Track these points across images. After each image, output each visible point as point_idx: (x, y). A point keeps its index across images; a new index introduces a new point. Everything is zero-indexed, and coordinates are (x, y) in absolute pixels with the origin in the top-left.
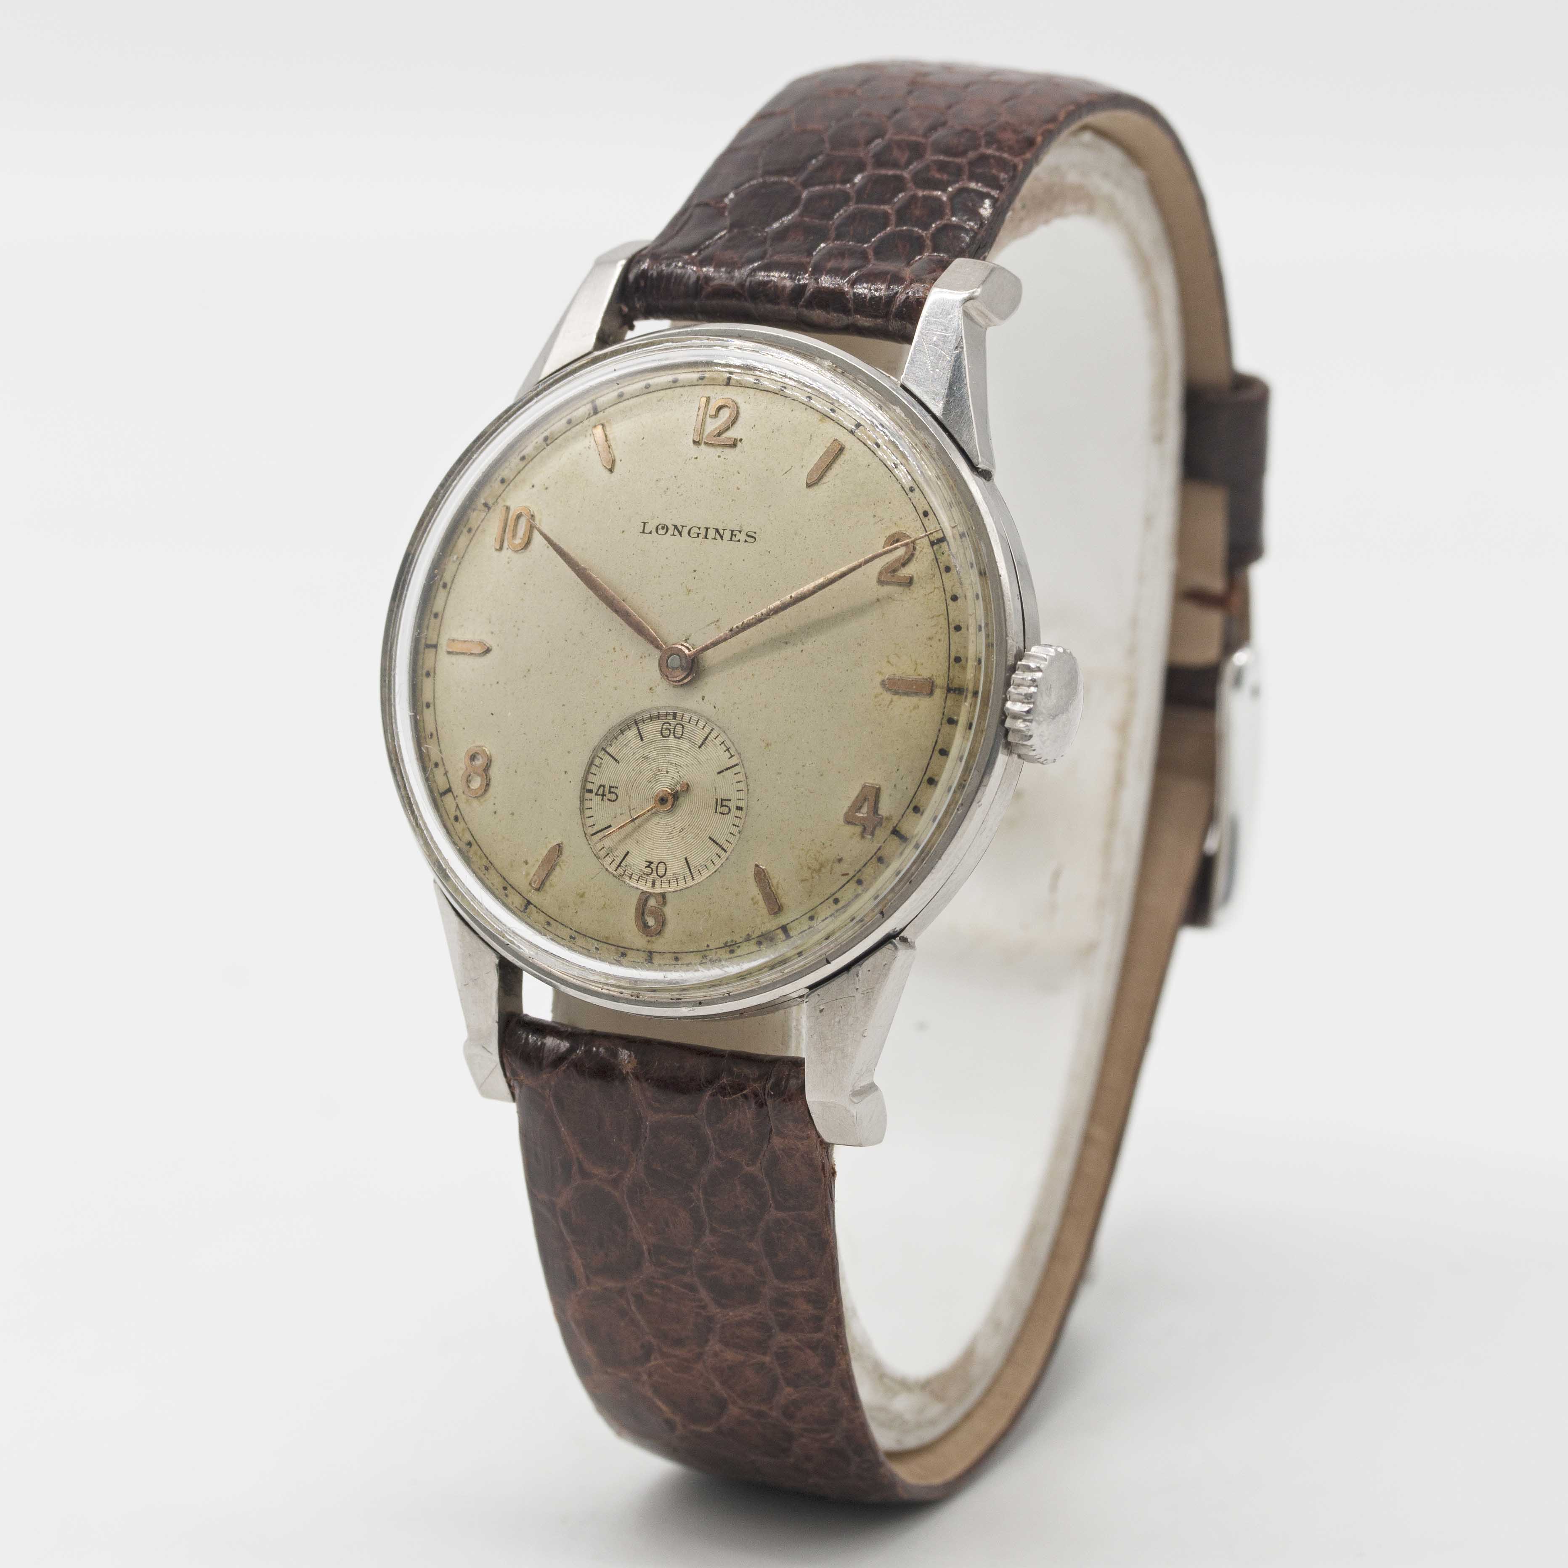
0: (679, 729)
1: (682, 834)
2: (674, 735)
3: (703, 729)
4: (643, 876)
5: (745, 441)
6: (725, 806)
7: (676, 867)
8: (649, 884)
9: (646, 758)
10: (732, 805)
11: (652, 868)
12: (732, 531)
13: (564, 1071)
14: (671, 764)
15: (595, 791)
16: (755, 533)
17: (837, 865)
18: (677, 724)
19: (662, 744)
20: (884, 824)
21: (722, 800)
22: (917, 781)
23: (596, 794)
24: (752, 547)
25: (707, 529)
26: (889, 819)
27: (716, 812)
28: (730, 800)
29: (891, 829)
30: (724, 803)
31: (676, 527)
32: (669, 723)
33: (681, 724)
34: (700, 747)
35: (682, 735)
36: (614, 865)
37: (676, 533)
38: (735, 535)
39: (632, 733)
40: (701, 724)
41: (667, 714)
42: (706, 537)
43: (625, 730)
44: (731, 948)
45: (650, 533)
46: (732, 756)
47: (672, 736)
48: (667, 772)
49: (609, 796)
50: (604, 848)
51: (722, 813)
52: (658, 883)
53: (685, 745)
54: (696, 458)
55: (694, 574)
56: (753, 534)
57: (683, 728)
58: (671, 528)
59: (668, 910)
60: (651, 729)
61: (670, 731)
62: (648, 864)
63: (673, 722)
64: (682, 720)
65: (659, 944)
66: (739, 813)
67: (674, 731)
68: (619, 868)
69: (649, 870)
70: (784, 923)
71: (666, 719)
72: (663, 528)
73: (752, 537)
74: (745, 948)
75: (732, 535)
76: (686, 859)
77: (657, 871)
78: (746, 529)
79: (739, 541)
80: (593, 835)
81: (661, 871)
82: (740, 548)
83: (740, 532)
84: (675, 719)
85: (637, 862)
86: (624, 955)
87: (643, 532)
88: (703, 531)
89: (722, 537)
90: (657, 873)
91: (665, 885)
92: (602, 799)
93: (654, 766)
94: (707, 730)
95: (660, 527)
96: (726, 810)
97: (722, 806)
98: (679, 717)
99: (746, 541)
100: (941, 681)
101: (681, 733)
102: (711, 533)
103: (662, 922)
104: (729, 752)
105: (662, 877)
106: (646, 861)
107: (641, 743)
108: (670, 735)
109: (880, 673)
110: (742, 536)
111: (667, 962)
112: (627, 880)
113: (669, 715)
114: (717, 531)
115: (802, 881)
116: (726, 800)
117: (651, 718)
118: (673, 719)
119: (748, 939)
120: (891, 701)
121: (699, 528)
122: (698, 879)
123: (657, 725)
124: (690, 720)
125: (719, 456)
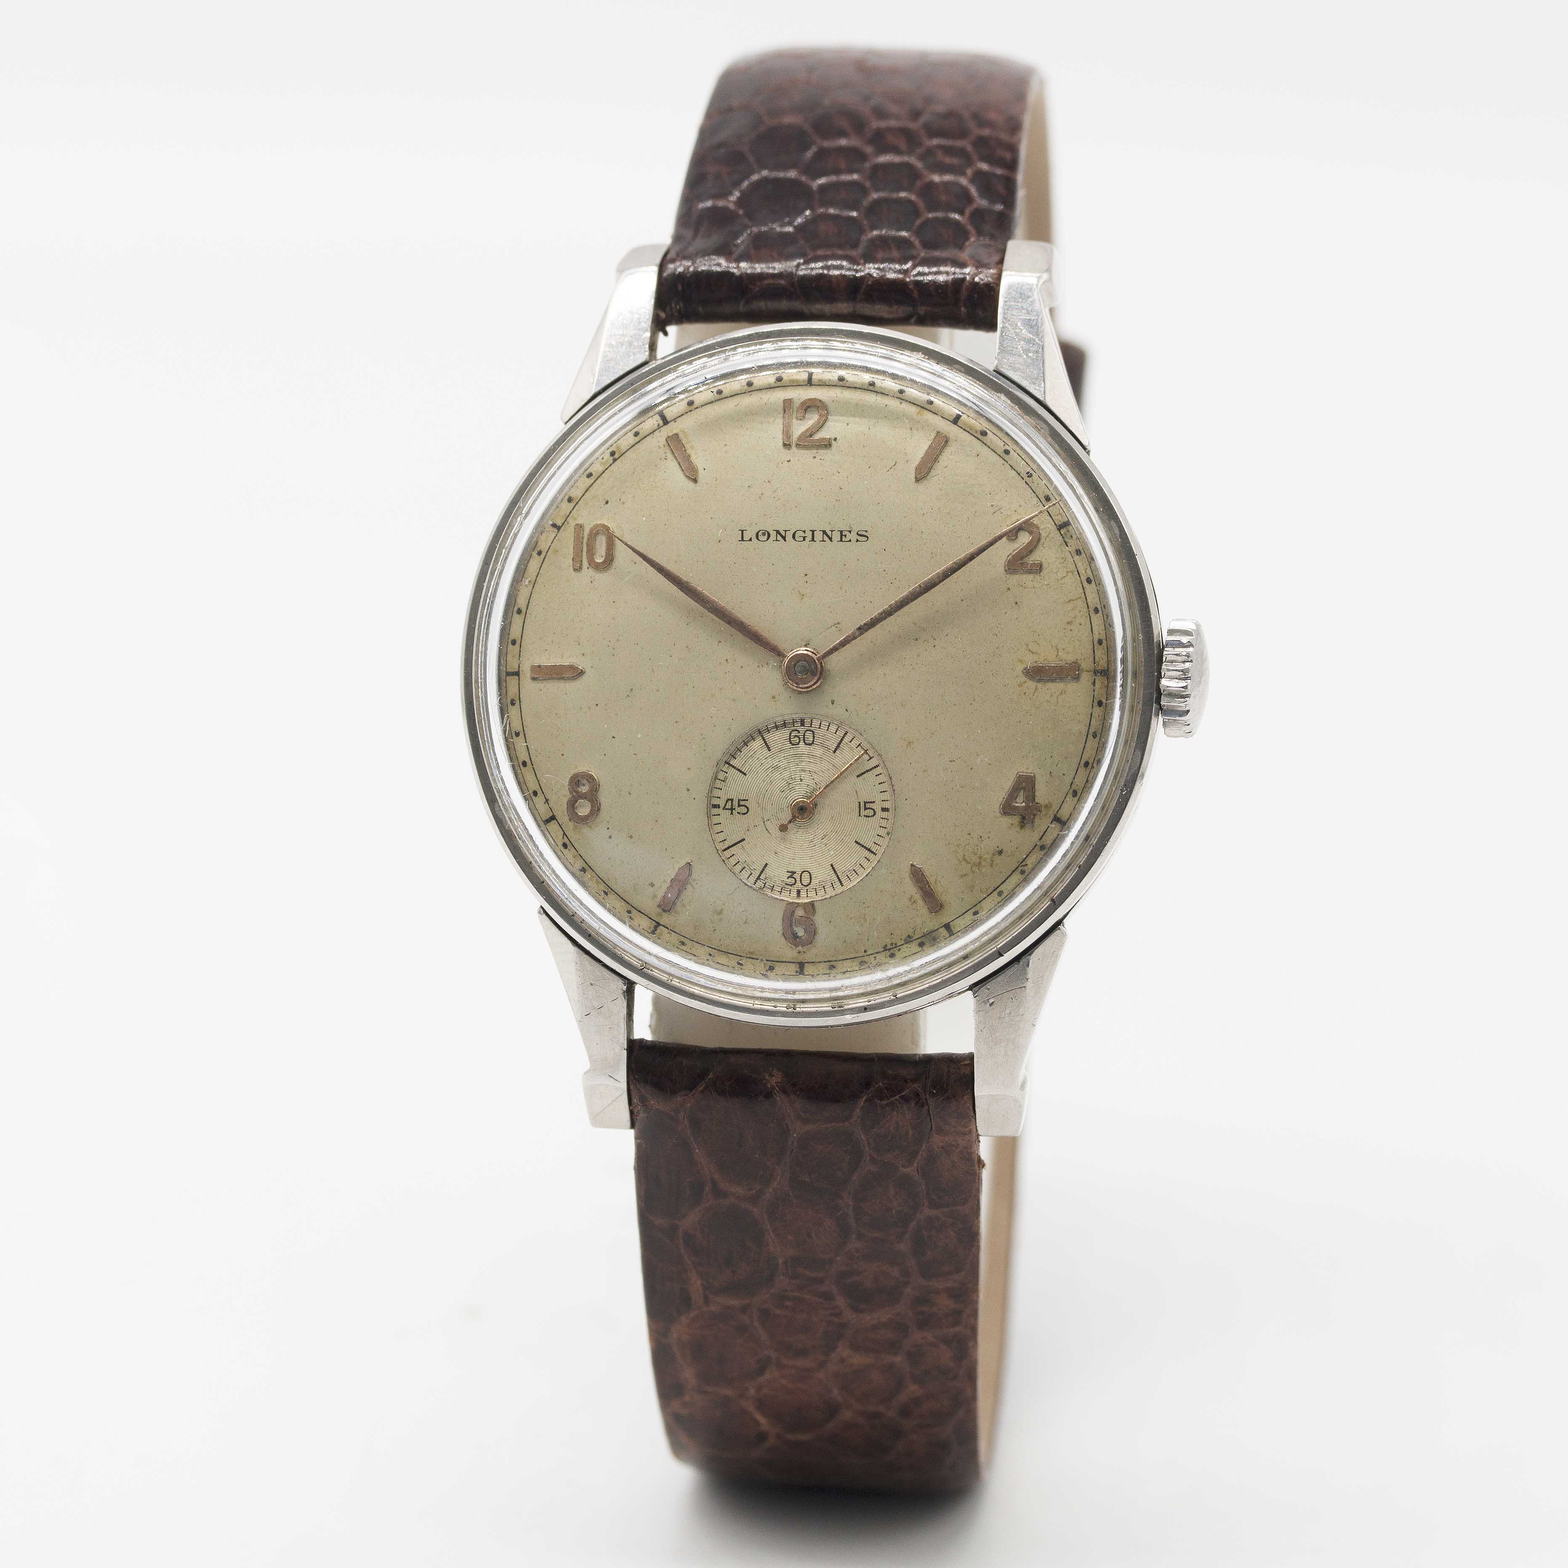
0: (809, 735)
1: (824, 841)
2: (804, 742)
3: (835, 733)
4: (787, 886)
5: (839, 440)
6: (869, 808)
7: (822, 874)
8: (794, 894)
9: (777, 767)
10: (877, 807)
11: (795, 879)
12: (841, 532)
13: (702, 1092)
14: (804, 771)
15: (722, 806)
16: (866, 531)
17: (998, 859)
18: (807, 731)
19: (792, 752)
20: (1044, 812)
21: (865, 803)
22: (1075, 767)
23: (724, 808)
24: (864, 546)
25: (813, 532)
26: (1048, 807)
27: (860, 815)
28: (874, 802)
29: (1052, 817)
30: (868, 805)
31: (778, 532)
32: (798, 731)
33: (810, 731)
34: (834, 752)
35: (813, 741)
36: (752, 879)
37: (779, 538)
38: (845, 536)
39: (758, 743)
40: (833, 728)
41: (794, 722)
42: (813, 540)
43: (749, 742)
44: (892, 951)
45: (750, 540)
46: (871, 758)
47: (802, 743)
48: (801, 780)
49: (738, 809)
50: (739, 862)
51: (866, 816)
52: (803, 894)
53: (817, 751)
54: (789, 461)
55: (806, 578)
56: (864, 533)
57: (814, 734)
58: (773, 534)
59: (819, 919)
60: (777, 738)
61: (799, 738)
62: (790, 874)
63: (802, 729)
64: (811, 726)
65: (810, 954)
66: (885, 815)
67: (804, 737)
68: (758, 881)
69: (792, 881)
70: (946, 920)
71: (794, 726)
72: (764, 534)
73: (863, 536)
74: (906, 949)
75: (842, 535)
76: (832, 865)
77: (801, 880)
78: (855, 530)
79: (850, 541)
80: (725, 850)
81: (806, 881)
82: (852, 550)
83: (850, 532)
84: (804, 726)
85: (777, 874)
86: (771, 968)
87: (742, 540)
88: (809, 535)
89: (831, 539)
90: (801, 882)
91: (812, 894)
92: (732, 814)
93: (786, 774)
94: (841, 733)
95: (760, 533)
96: (871, 813)
97: (866, 809)
98: (807, 724)
99: (857, 541)
100: (1086, 665)
101: (812, 739)
102: (819, 536)
103: (812, 932)
104: (867, 754)
105: (807, 886)
106: (788, 872)
107: (769, 753)
108: (799, 742)
109: (1021, 661)
110: (853, 536)
111: (822, 971)
112: (768, 892)
113: (797, 722)
114: (824, 532)
115: (962, 876)
116: (869, 802)
117: (777, 727)
118: (801, 726)
119: (909, 940)
120: (1036, 689)
121: (804, 532)
122: (848, 885)
123: (784, 733)
124: (820, 725)
125: (815, 457)
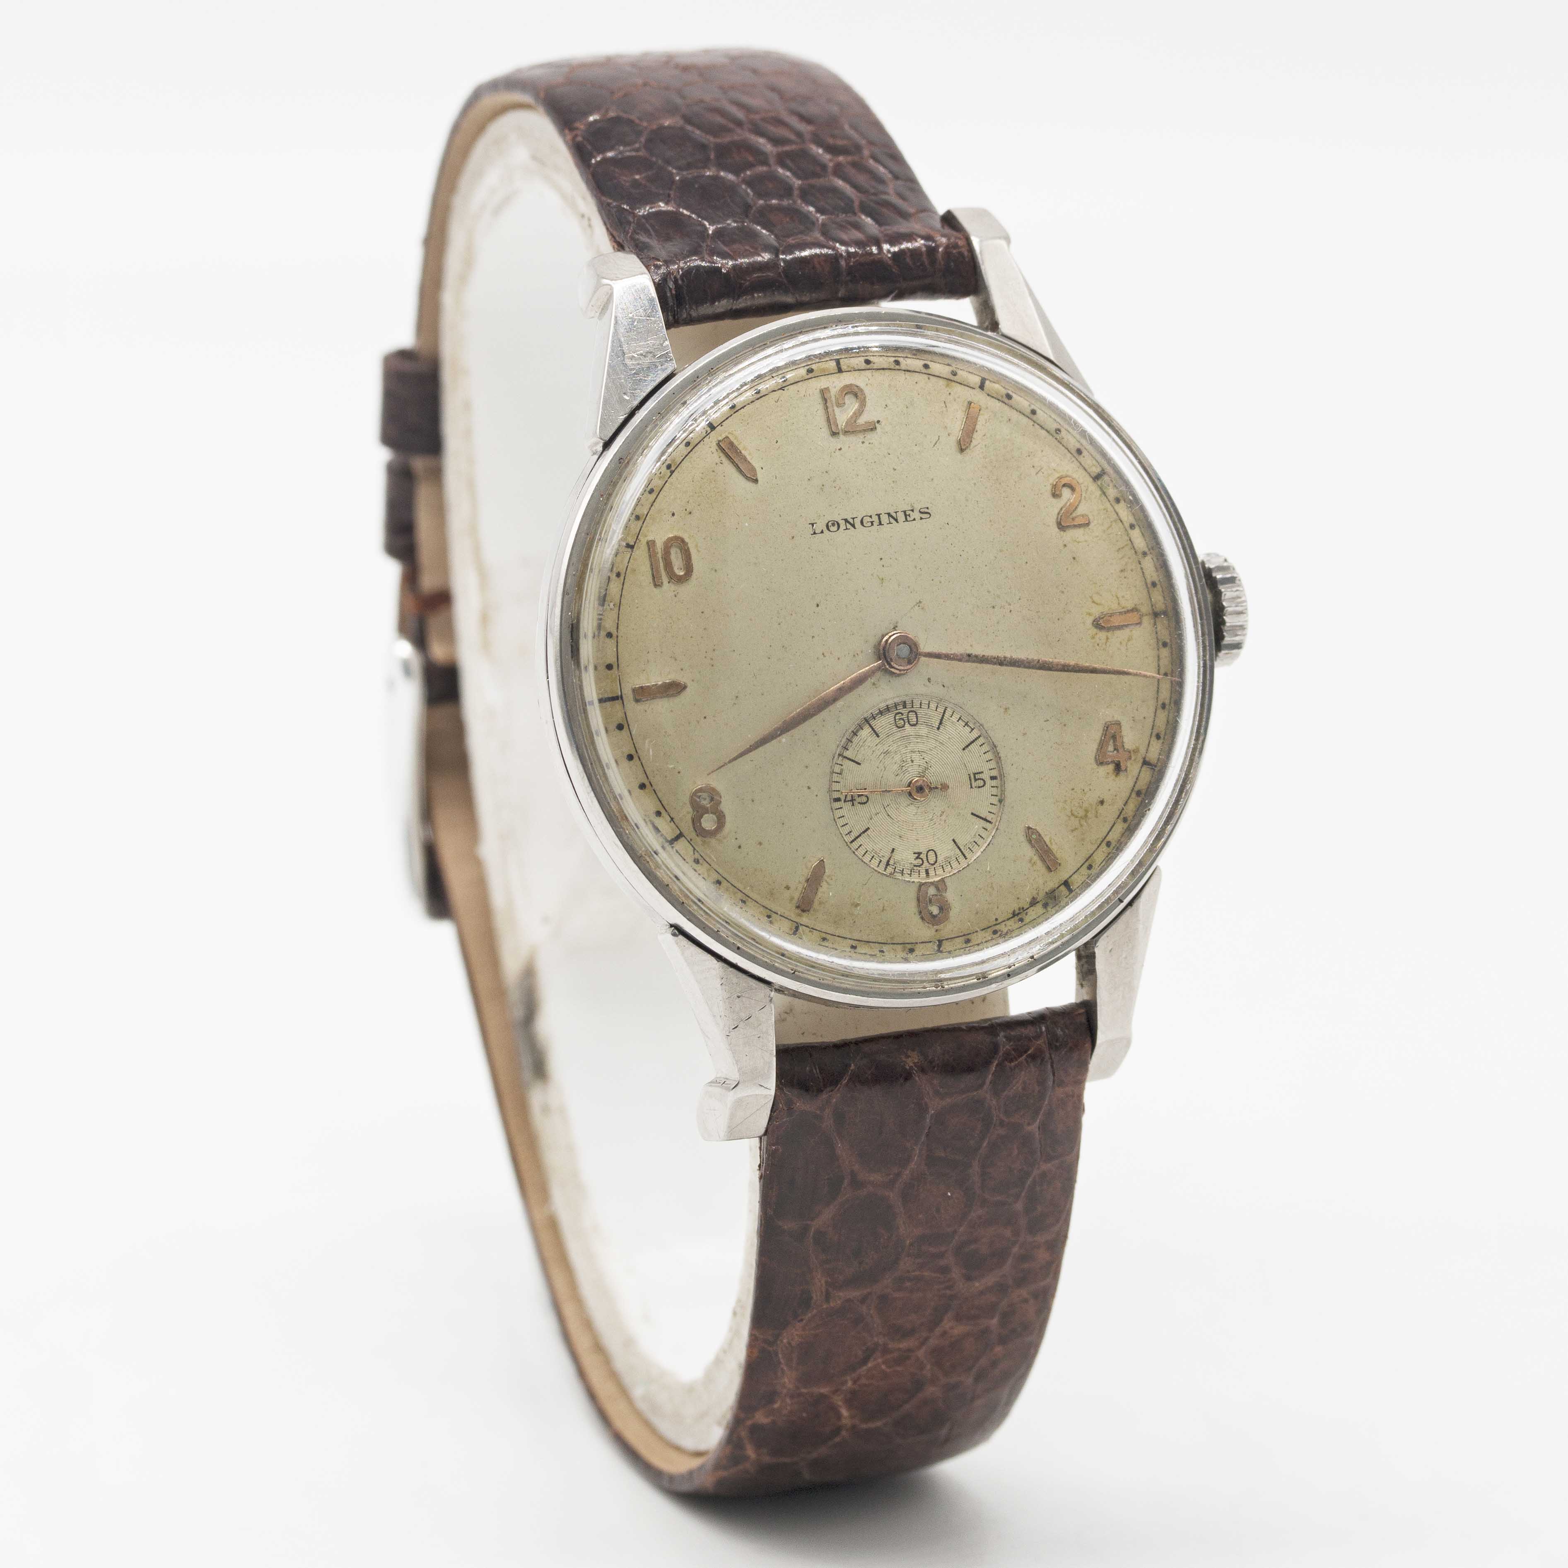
0: (913, 717)
1: (944, 817)
2: (909, 723)
3: (936, 710)
4: (915, 868)
5: (883, 423)
6: (979, 779)
7: (945, 850)
8: (923, 874)
9: (887, 753)
10: (986, 776)
11: (922, 859)
12: (905, 512)
13: (847, 1085)
14: (914, 752)
15: (843, 798)
16: (928, 508)
17: (1101, 809)
18: (909, 712)
19: (899, 735)
20: (1133, 758)
21: (975, 774)
22: (1152, 709)
23: (845, 801)
24: (927, 524)
25: (879, 515)
26: (1136, 751)
27: (971, 787)
28: (982, 772)
29: (1141, 761)
30: (977, 776)
31: (846, 521)
32: (901, 713)
33: (912, 711)
34: (938, 728)
35: (917, 721)
36: (883, 865)
37: (849, 526)
38: (909, 515)
39: (866, 732)
40: (933, 706)
41: (896, 705)
42: (880, 524)
43: (857, 731)
44: (1020, 916)
45: (822, 532)
46: (973, 729)
47: (907, 725)
48: (912, 761)
49: (859, 800)
50: (867, 852)
51: (979, 787)
52: (931, 872)
53: (923, 730)
54: (840, 449)
55: (882, 562)
56: (926, 510)
57: (916, 714)
58: (842, 523)
59: (950, 896)
60: (884, 723)
61: (903, 720)
62: (917, 855)
63: (905, 711)
64: (913, 707)
65: (947, 929)
66: (994, 783)
67: (908, 719)
68: (888, 867)
69: (920, 861)
70: (1065, 876)
71: (897, 710)
72: (833, 525)
73: (925, 513)
74: (1032, 913)
75: (906, 515)
76: (954, 840)
77: (927, 860)
78: (917, 507)
79: (914, 520)
80: (852, 842)
81: (932, 859)
82: (917, 527)
83: (912, 511)
84: (906, 708)
85: (905, 857)
86: (912, 951)
87: (815, 533)
88: (875, 519)
89: (896, 520)
90: (928, 862)
91: (940, 871)
92: (853, 805)
93: (897, 758)
94: (940, 710)
95: (830, 524)
96: (981, 783)
97: (976, 780)
98: (909, 706)
99: (921, 519)
100: (1145, 609)
101: (916, 720)
102: (885, 519)
103: (944, 908)
104: (968, 726)
105: (934, 864)
106: (914, 853)
107: (878, 740)
108: (905, 724)
109: (1090, 614)
110: (916, 515)
111: (959, 946)
112: (898, 876)
113: (899, 705)
114: (889, 514)
115: (1072, 831)
116: (977, 773)
117: (881, 713)
118: (904, 708)
119: (1034, 902)
120: (1107, 638)
121: (871, 517)
122: (972, 858)
123: (889, 718)
124: (921, 705)
125: (863, 442)
